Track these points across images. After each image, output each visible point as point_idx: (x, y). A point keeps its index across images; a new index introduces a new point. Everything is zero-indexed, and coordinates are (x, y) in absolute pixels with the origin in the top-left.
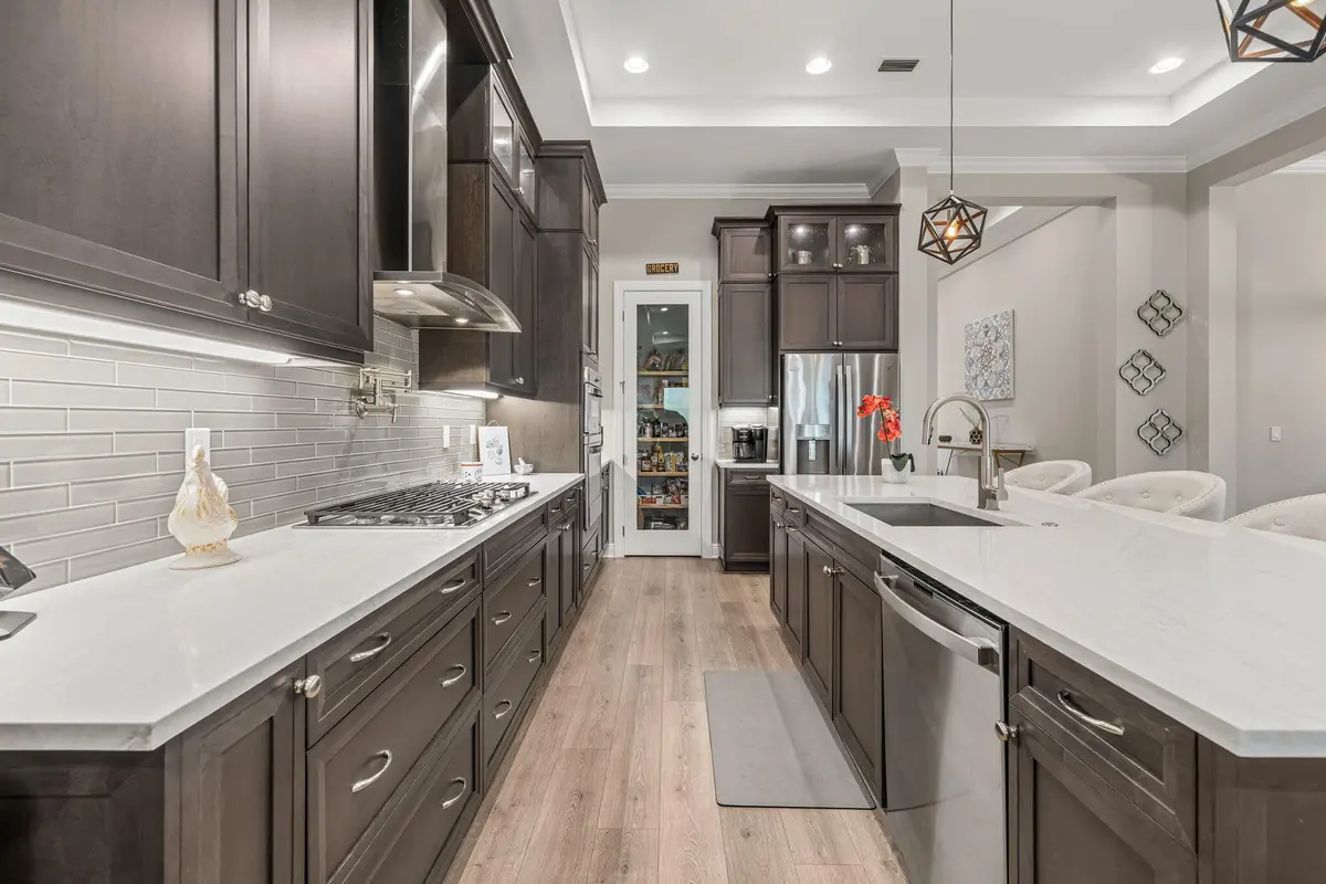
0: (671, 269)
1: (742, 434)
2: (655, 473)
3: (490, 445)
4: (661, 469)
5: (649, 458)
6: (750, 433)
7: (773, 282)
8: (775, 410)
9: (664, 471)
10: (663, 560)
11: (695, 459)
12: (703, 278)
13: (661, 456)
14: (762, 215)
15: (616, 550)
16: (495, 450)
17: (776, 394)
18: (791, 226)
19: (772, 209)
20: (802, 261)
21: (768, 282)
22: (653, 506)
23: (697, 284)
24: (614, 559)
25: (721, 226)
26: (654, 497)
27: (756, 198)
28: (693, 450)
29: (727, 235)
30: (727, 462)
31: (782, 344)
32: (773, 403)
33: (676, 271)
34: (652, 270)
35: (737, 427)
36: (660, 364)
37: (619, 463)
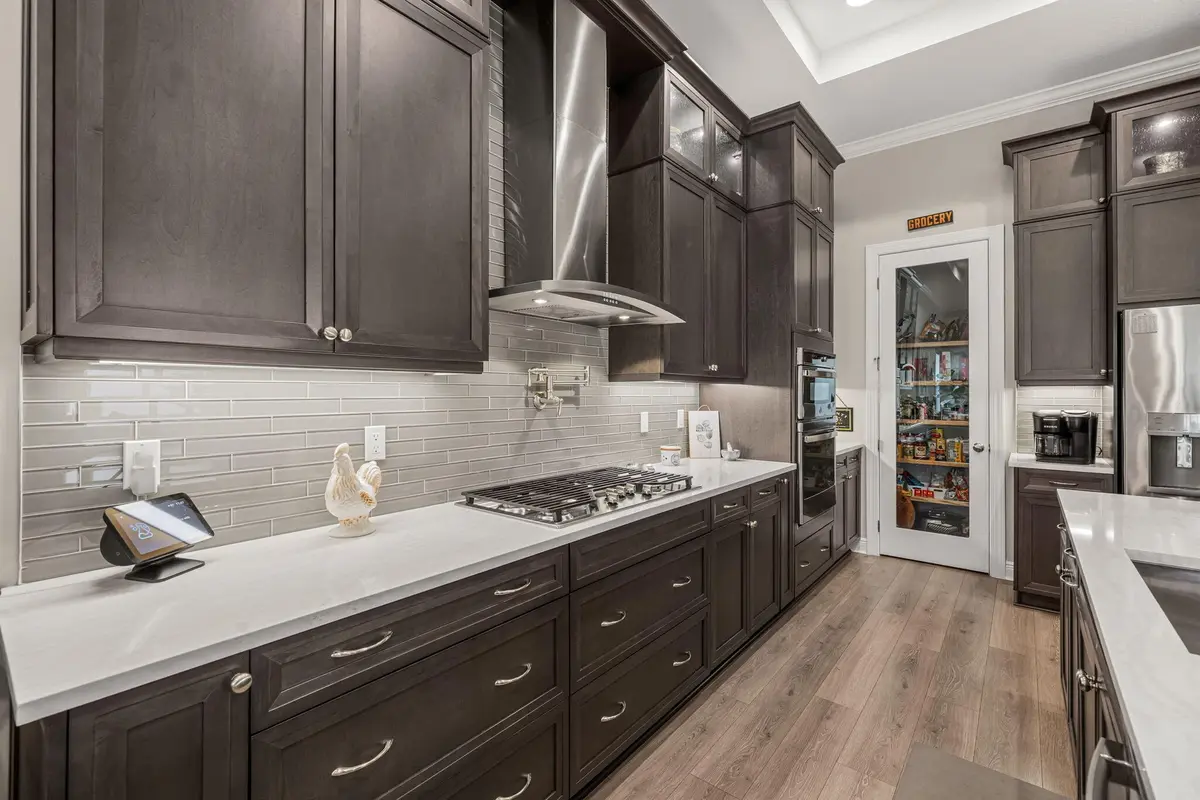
0: (942, 219)
1: (1048, 423)
2: (931, 462)
3: (699, 428)
4: (940, 457)
5: (925, 444)
6: (1062, 421)
7: (1107, 208)
8: (1110, 390)
9: (945, 460)
10: (930, 568)
11: (981, 450)
12: (990, 222)
13: (940, 442)
14: (1086, 119)
15: (869, 545)
16: (704, 434)
17: (1111, 367)
18: (1140, 122)
19: (1098, 108)
20: (1163, 169)
21: (1099, 210)
22: (930, 500)
23: (981, 232)
24: (867, 556)
25: (1013, 150)
26: (932, 489)
27: (1071, 102)
28: (976, 437)
29: (1025, 163)
30: (1027, 458)
31: (1121, 294)
32: (1106, 380)
33: (948, 218)
34: (915, 225)
35: (1043, 412)
36: (939, 333)
37: (872, 448)
